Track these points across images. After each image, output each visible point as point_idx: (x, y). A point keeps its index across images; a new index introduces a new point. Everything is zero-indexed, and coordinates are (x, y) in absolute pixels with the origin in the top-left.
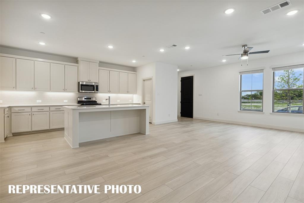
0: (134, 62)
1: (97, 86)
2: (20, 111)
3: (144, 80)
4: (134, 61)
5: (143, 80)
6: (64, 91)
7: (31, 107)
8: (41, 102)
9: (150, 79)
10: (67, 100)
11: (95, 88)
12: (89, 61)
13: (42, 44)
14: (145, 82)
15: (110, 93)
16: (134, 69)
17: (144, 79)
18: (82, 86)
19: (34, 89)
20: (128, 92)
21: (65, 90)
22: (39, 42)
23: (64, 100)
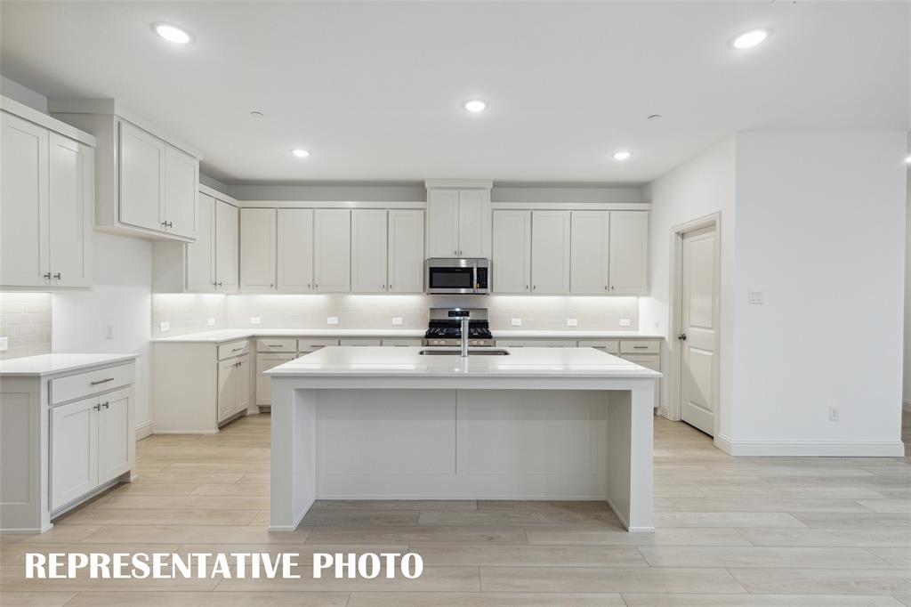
0: (622, 159)
1: (483, 273)
2: (273, 350)
3: (683, 235)
4: (622, 156)
5: (678, 233)
6: (384, 290)
7: (297, 338)
8: (336, 322)
9: (710, 226)
10: (400, 319)
11: (475, 278)
12: (460, 187)
13: (301, 153)
14: (687, 241)
15: (532, 294)
16: (638, 191)
17: (680, 229)
18: (434, 274)
19: (313, 288)
20: (609, 290)
21: (387, 289)
22: (291, 151)
23: (394, 319)
